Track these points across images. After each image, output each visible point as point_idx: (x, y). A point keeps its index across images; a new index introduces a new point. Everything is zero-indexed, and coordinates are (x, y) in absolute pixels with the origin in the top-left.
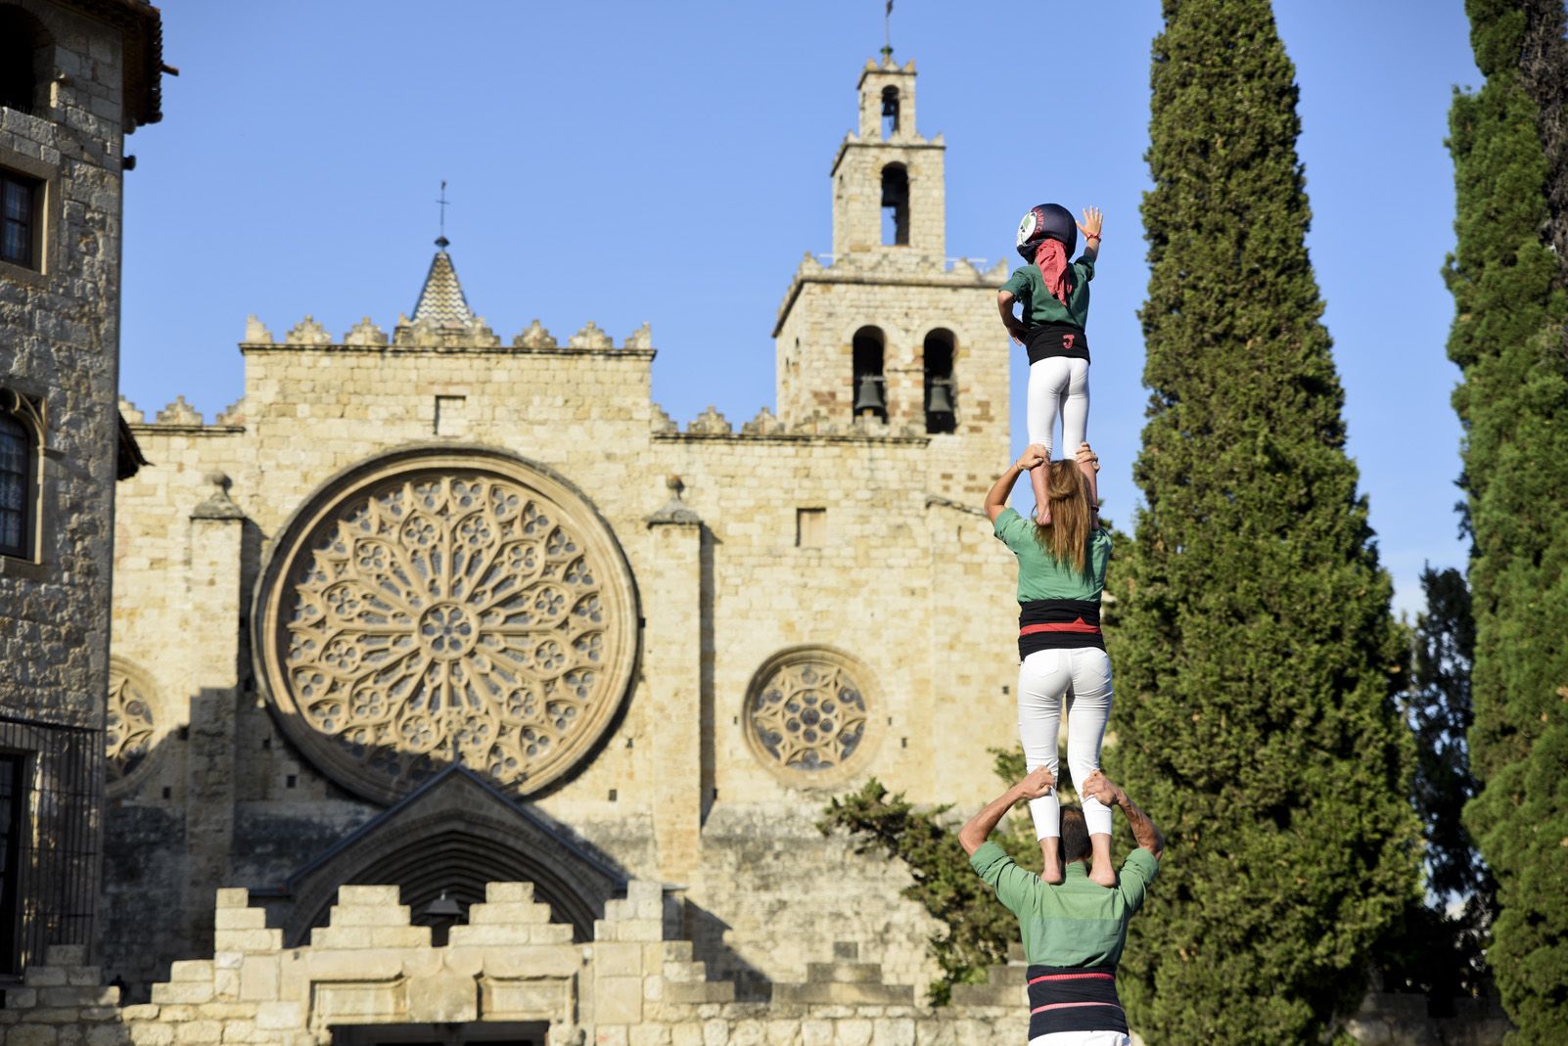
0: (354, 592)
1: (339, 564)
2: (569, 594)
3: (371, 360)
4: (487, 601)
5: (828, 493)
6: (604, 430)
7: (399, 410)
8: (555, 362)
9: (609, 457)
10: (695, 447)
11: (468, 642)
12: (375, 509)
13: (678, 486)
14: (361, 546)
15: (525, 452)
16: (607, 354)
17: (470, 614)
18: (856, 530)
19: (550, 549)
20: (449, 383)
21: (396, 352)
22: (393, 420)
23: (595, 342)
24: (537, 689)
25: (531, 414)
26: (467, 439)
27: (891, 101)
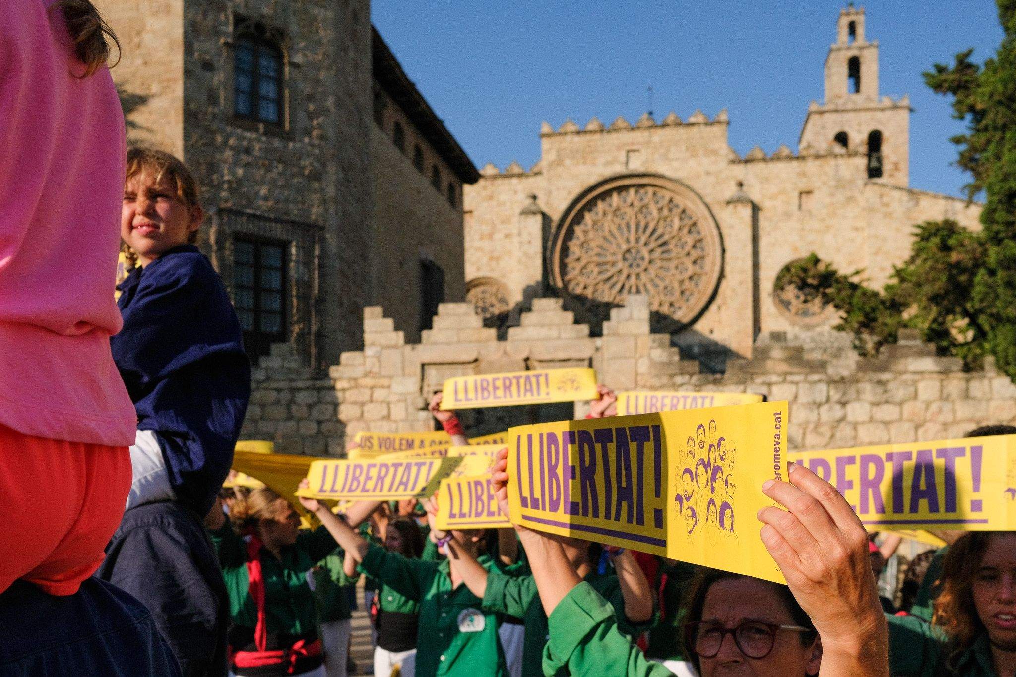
0: (593, 244)
1: (586, 232)
2: (690, 240)
3: (597, 137)
4: (652, 245)
5: (816, 183)
6: (706, 161)
7: (609, 159)
8: (682, 131)
9: (708, 173)
10: (749, 166)
11: (644, 264)
12: (601, 206)
13: (741, 185)
14: (595, 223)
15: (667, 174)
16: (706, 124)
17: (645, 252)
18: (828, 200)
19: (681, 219)
20: (632, 144)
21: (608, 132)
22: (608, 163)
23: (700, 119)
24: (676, 285)
25: (671, 156)
26: (641, 169)
27: (852, 28)
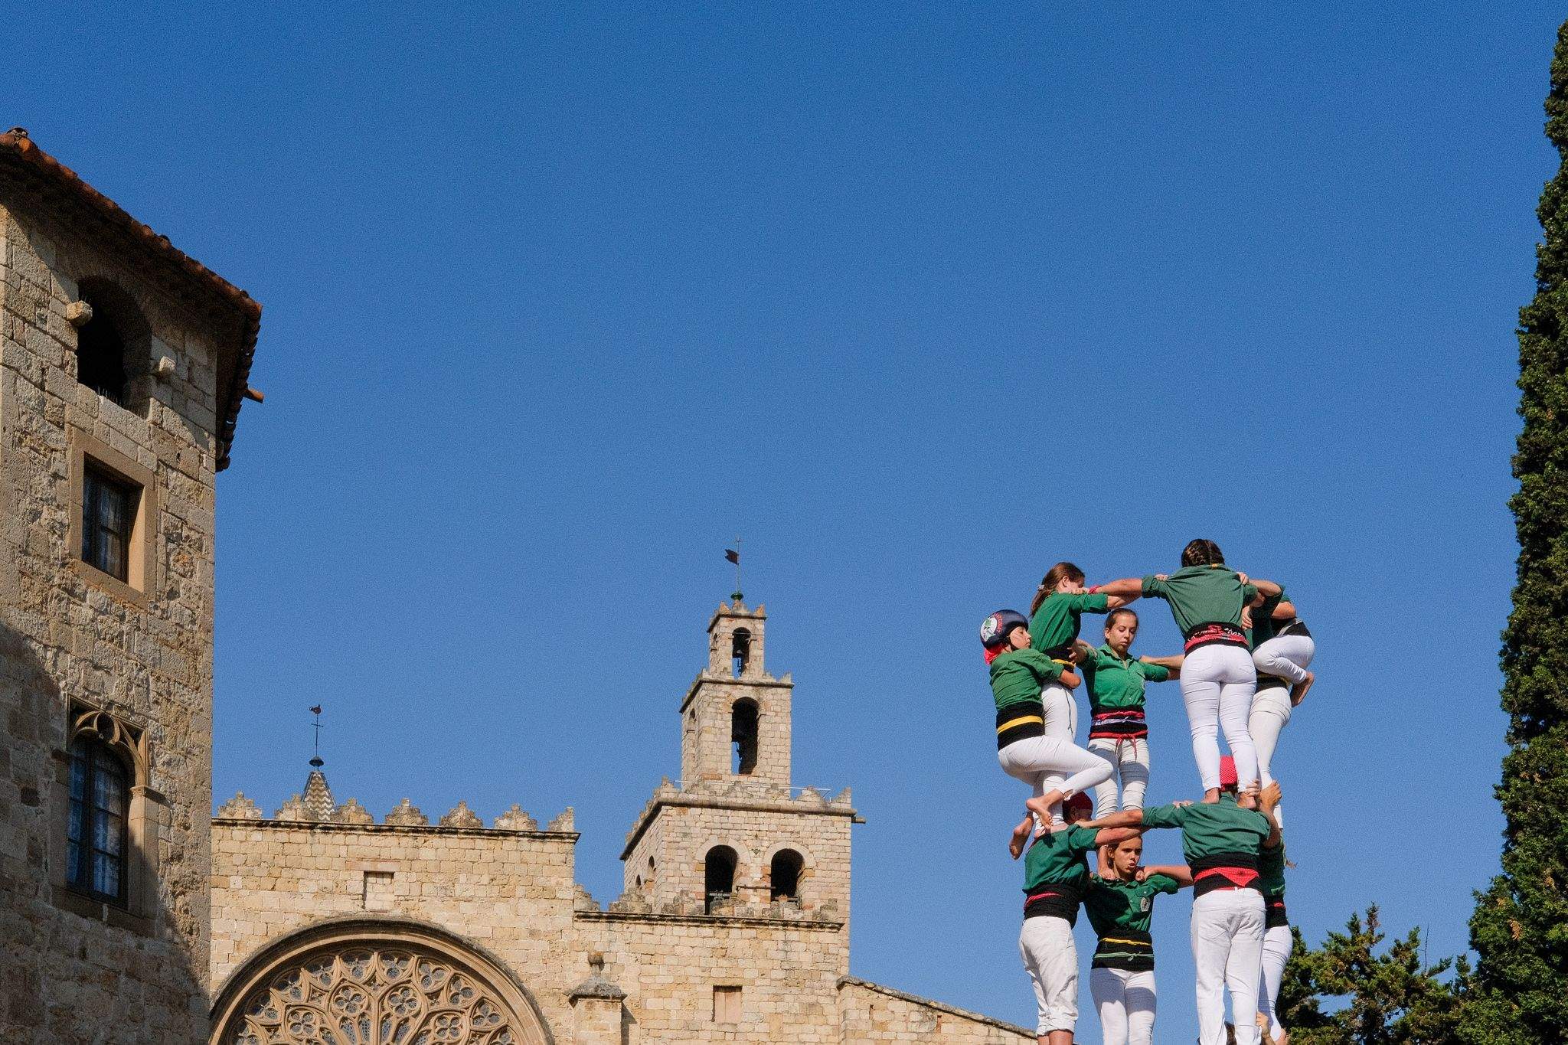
1: (271, 1028)
3: (300, 836)
5: (746, 974)
6: (529, 908)
7: (330, 884)
8: (481, 843)
9: (533, 933)
10: (616, 926)
12: (306, 977)
13: (598, 962)
14: (293, 1011)
15: (453, 927)
16: (532, 836)
18: (770, 1007)
19: (476, 1019)
20: (376, 860)
21: (326, 829)
22: (322, 893)
23: (521, 825)
25: (458, 891)
26: (396, 914)
27: (741, 642)
